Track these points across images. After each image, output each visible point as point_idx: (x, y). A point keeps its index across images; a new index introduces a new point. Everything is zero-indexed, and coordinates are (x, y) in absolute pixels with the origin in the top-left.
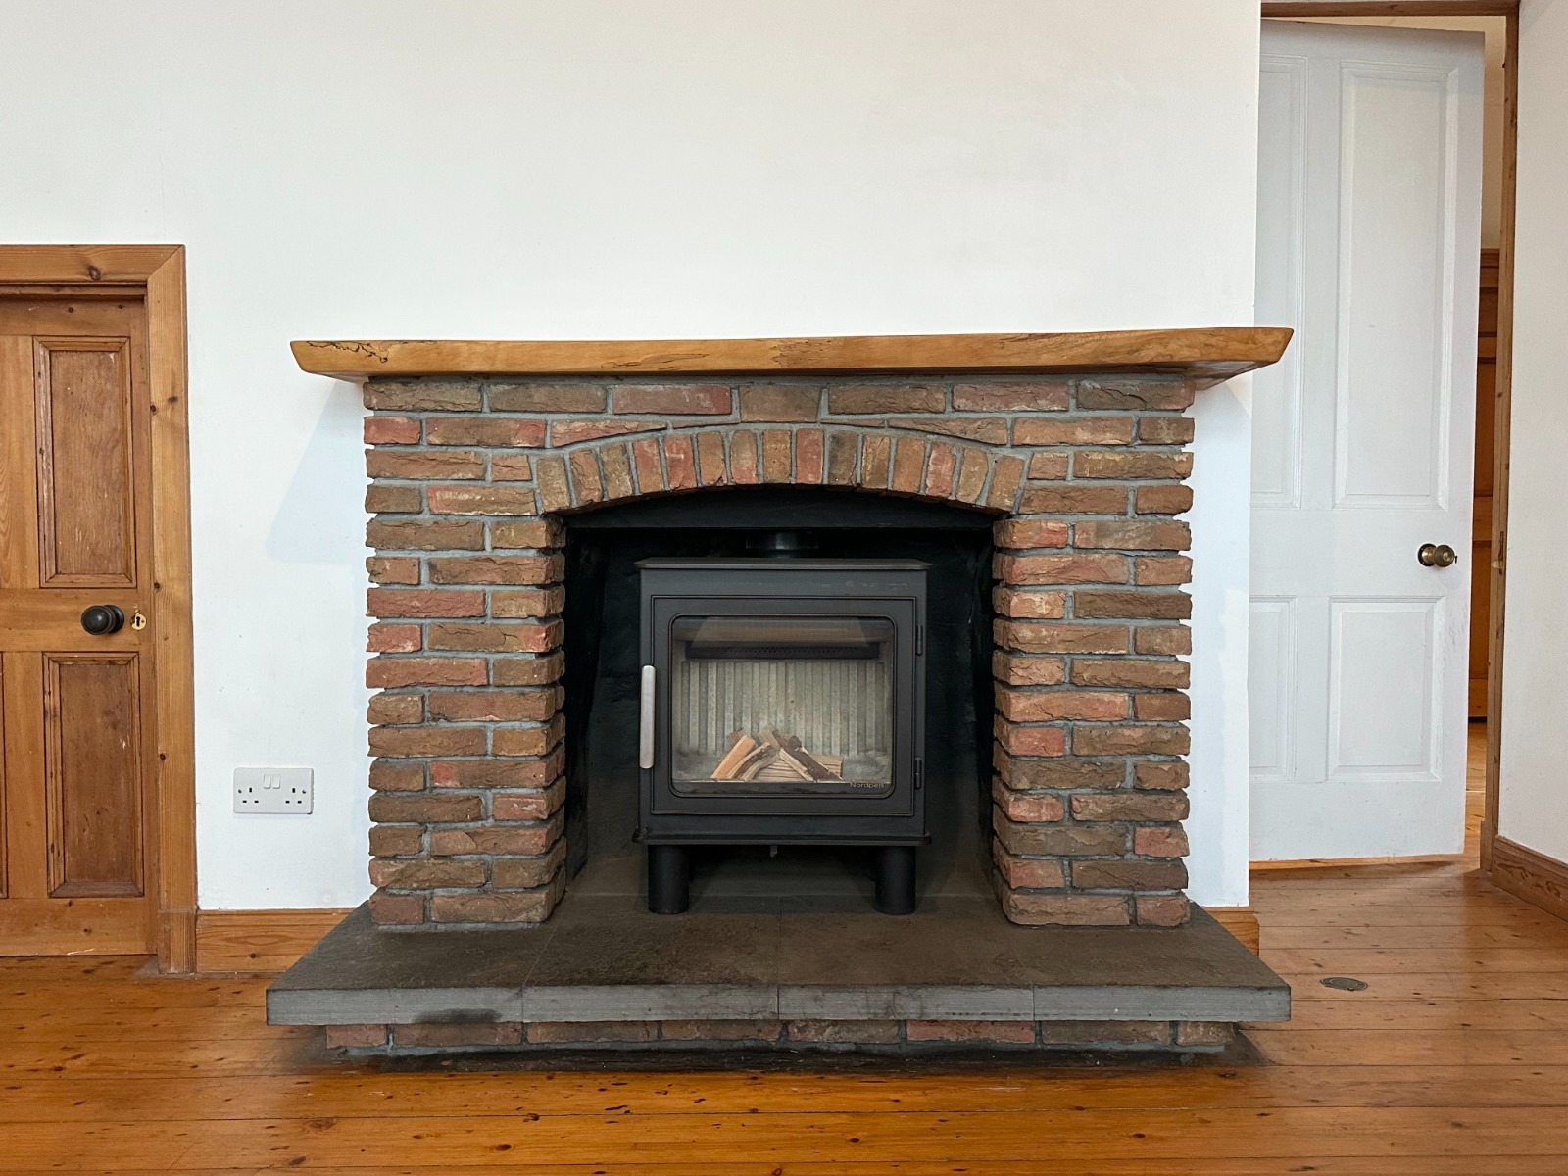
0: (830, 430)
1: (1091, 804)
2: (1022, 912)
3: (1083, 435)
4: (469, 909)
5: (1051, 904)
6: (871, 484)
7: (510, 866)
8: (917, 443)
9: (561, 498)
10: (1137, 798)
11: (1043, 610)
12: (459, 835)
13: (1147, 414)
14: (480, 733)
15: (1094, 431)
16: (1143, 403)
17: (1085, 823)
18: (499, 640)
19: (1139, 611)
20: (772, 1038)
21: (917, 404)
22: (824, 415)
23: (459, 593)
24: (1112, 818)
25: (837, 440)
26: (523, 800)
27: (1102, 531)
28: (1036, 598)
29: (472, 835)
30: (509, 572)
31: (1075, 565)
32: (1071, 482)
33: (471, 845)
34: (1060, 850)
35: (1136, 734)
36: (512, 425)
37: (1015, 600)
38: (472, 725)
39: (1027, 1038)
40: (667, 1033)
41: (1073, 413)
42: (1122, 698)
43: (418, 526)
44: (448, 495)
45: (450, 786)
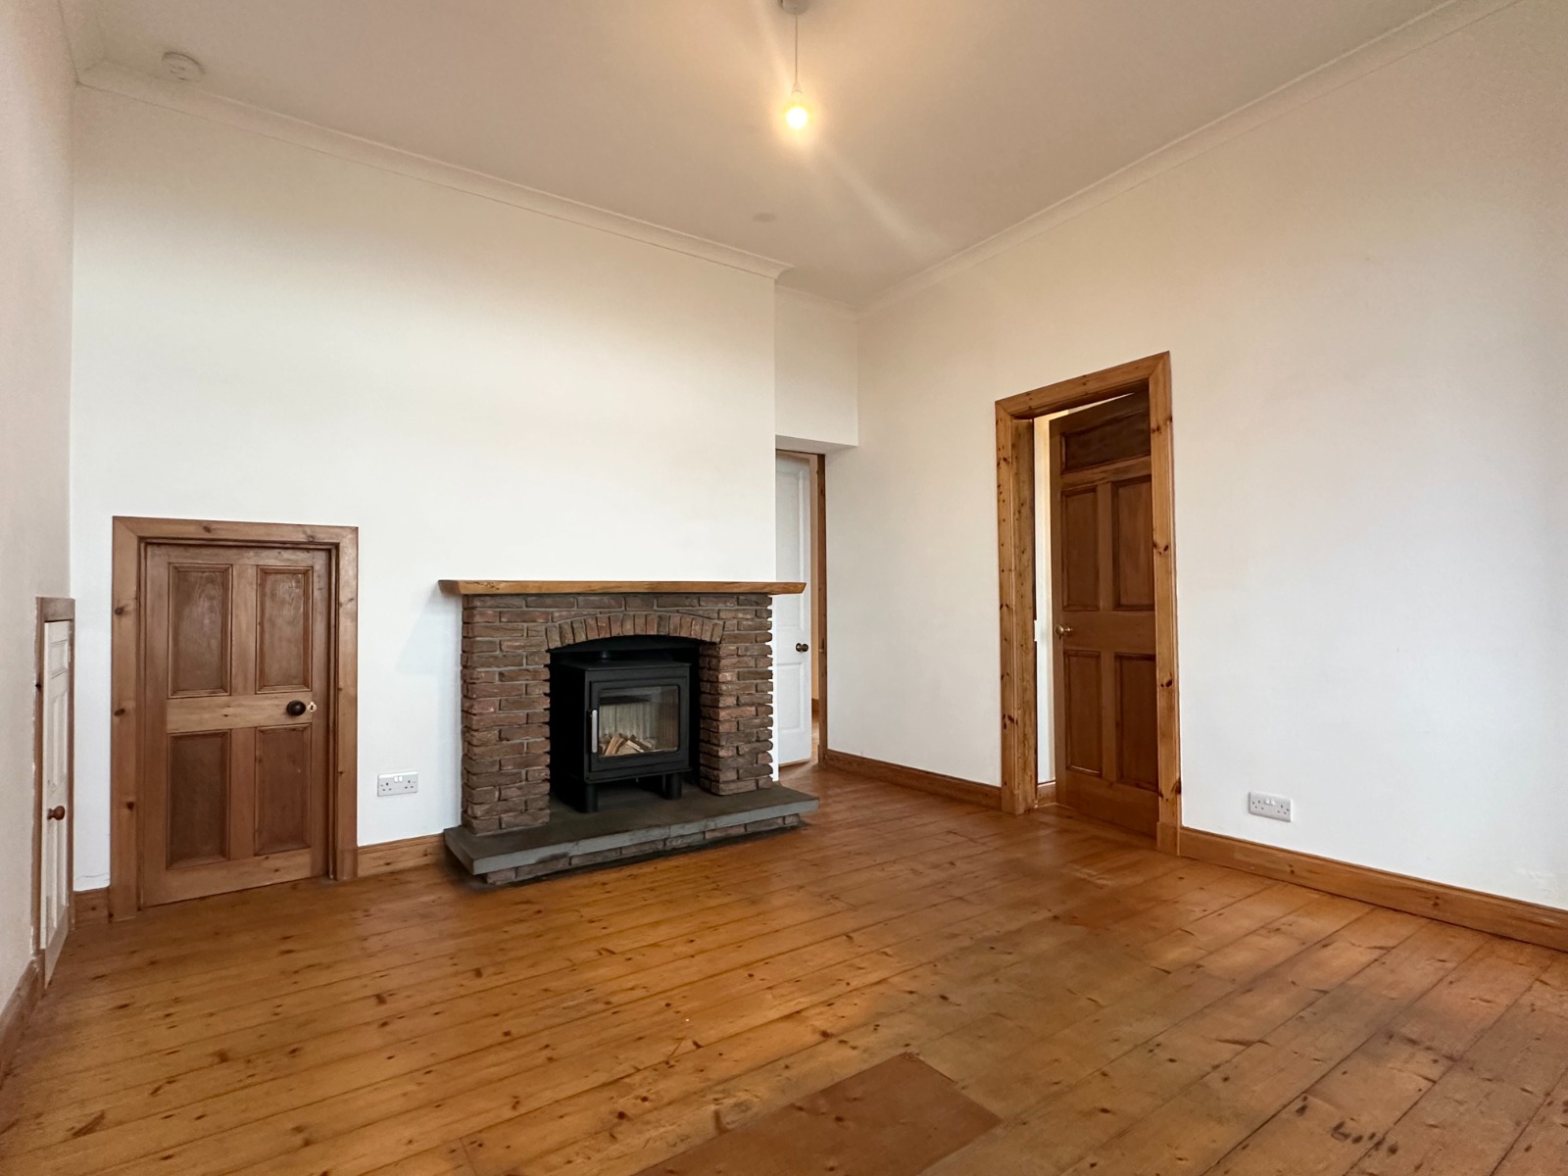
0: (658, 613)
1: (745, 748)
2: (724, 791)
3: (740, 615)
4: (518, 821)
5: (732, 786)
6: (673, 634)
7: (535, 800)
8: (689, 619)
9: (556, 643)
10: (758, 744)
11: (729, 679)
12: (513, 789)
13: (758, 608)
14: (522, 744)
15: (744, 614)
16: (757, 604)
17: (743, 755)
18: (531, 703)
19: (758, 676)
20: (660, 847)
21: (687, 604)
22: (655, 608)
23: (513, 685)
24: (750, 752)
25: (660, 617)
26: (540, 771)
27: (747, 649)
28: (727, 674)
29: (520, 788)
30: (535, 674)
31: (739, 662)
32: (736, 632)
33: (519, 793)
34: (735, 766)
35: (757, 721)
36: (538, 614)
37: (720, 676)
38: (519, 741)
39: (742, 831)
40: (624, 852)
41: (736, 607)
42: (753, 709)
43: (496, 657)
44: (509, 643)
45: (509, 768)
